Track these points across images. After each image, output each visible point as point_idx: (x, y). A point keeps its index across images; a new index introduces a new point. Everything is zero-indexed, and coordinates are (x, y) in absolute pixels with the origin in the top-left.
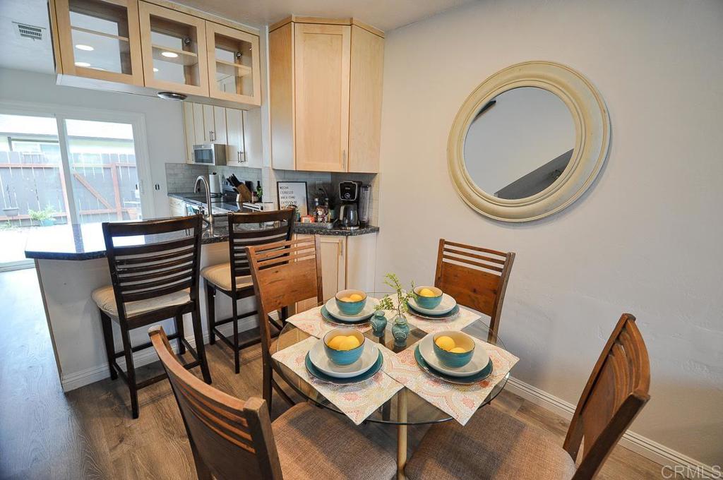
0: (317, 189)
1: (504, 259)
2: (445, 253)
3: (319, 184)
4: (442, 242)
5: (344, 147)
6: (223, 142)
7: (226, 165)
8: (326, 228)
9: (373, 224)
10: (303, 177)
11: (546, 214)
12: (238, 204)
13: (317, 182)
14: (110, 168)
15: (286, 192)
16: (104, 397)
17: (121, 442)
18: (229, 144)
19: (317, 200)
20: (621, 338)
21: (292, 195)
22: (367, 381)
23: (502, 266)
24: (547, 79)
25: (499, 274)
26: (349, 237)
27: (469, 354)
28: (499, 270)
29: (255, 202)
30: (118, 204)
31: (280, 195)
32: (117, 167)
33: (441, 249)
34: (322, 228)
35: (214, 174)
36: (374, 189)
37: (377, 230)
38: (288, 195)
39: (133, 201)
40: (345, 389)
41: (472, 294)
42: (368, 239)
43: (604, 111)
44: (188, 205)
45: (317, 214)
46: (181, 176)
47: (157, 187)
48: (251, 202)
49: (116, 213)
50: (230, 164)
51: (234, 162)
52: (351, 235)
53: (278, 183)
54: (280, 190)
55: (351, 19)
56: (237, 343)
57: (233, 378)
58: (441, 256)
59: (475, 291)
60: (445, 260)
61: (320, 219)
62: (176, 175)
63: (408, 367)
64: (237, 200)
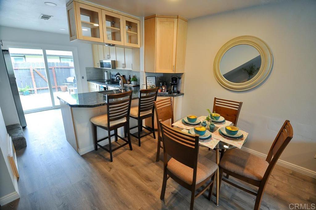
0: (158, 79)
1: (239, 104)
2: (216, 102)
3: (159, 77)
4: (215, 99)
5: (174, 64)
6: (114, 59)
7: (115, 69)
8: (166, 94)
9: (181, 92)
10: (154, 75)
11: (250, 88)
12: (120, 84)
13: (159, 76)
14: (52, 69)
15: (149, 81)
16: (96, 156)
17: (111, 169)
18: (117, 60)
19: (161, 83)
20: (285, 127)
21: (151, 82)
22: (209, 140)
23: (238, 107)
24: (251, 42)
25: (237, 109)
26: (175, 97)
27: (237, 131)
28: (237, 108)
29: (129, 84)
30: (56, 84)
31: (147, 82)
32: (55, 68)
33: (215, 101)
34: (164, 94)
35: (107, 72)
36: (182, 79)
37: (183, 94)
38: (150, 82)
39: (66, 83)
40: (204, 141)
41: (226, 116)
42: (180, 97)
43: (271, 55)
44: (100, 85)
45: (163, 89)
46: (92, 73)
47: (83, 78)
48: (127, 83)
49: (55, 88)
50: (117, 68)
51: (120, 68)
52: (176, 96)
53: (146, 77)
54: (147, 80)
55: (178, 16)
56: (139, 135)
57: (139, 148)
58: (215, 103)
59: (227, 115)
60: (216, 105)
61: (163, 91)
62: (90, 72)
63: (218, 136)
64: (120, 83)
